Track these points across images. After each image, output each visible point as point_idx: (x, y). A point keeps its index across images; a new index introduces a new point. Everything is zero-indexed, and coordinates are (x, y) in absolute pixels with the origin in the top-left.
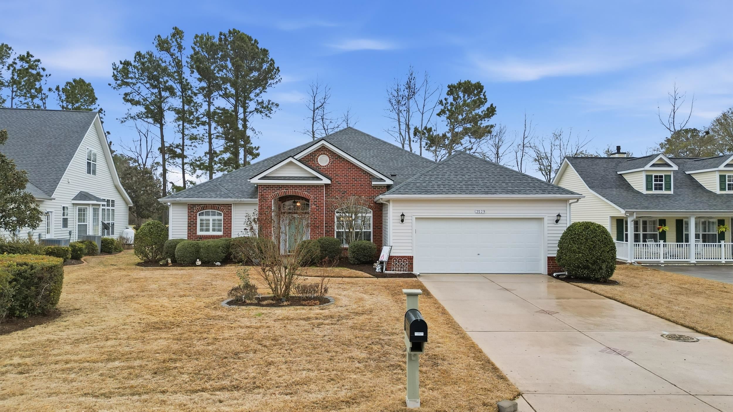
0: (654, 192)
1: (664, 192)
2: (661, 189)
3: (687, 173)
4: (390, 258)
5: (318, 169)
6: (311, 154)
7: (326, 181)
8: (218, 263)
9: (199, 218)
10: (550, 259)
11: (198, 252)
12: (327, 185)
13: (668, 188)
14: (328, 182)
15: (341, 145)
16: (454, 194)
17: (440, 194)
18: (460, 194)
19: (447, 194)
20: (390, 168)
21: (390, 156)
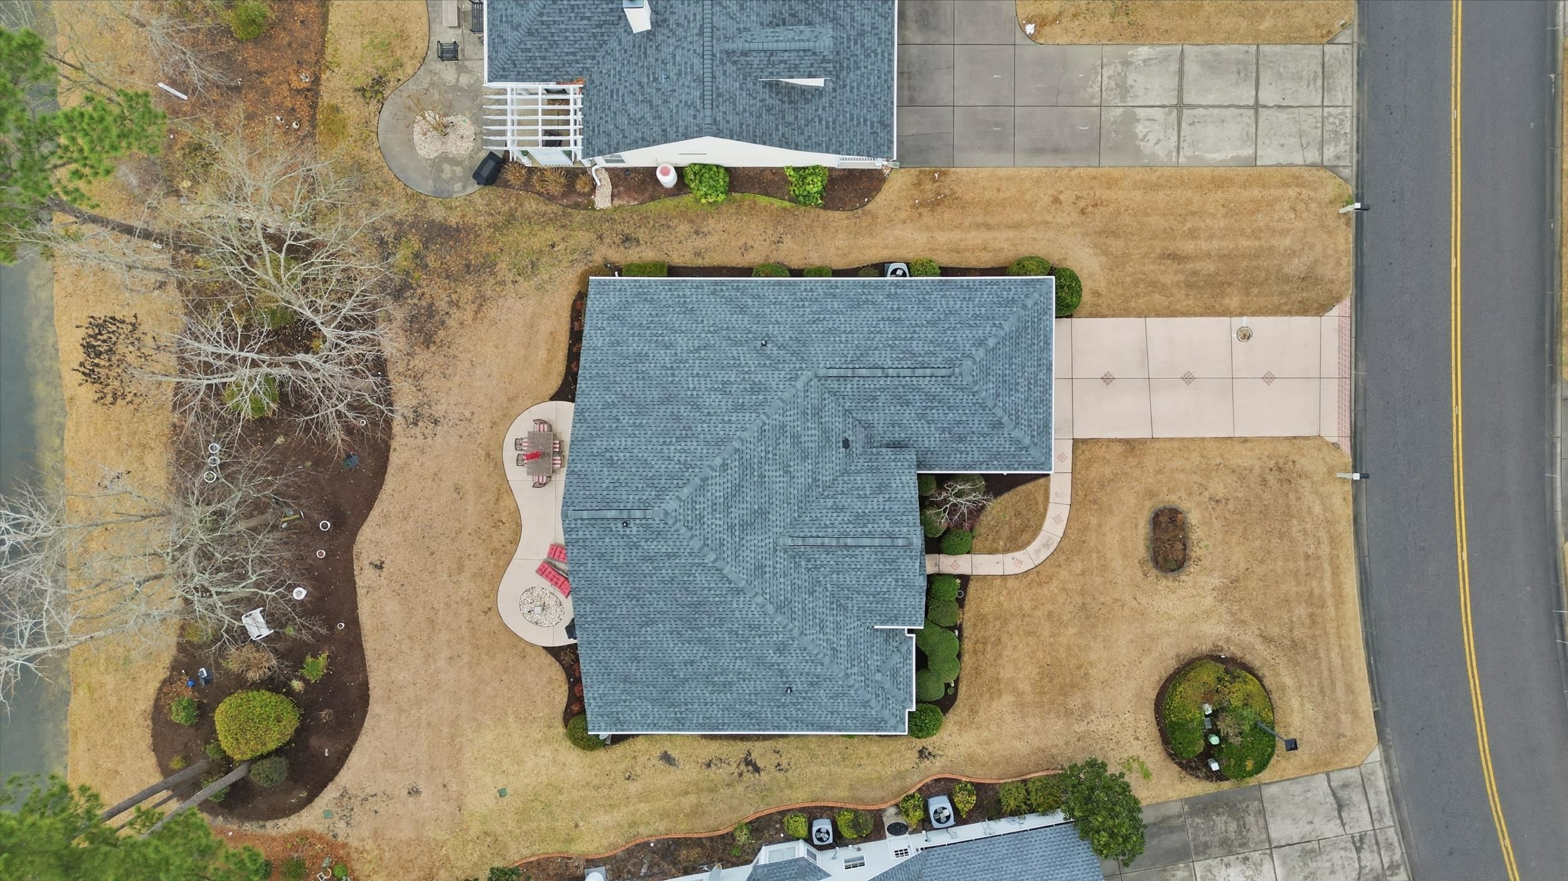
15: (745, 526)
16: (1050, 401)
17: (1050, 414)
18: (1050, 395)
19: (1050, 408)
20: (824, 447)
21: (786, 446)
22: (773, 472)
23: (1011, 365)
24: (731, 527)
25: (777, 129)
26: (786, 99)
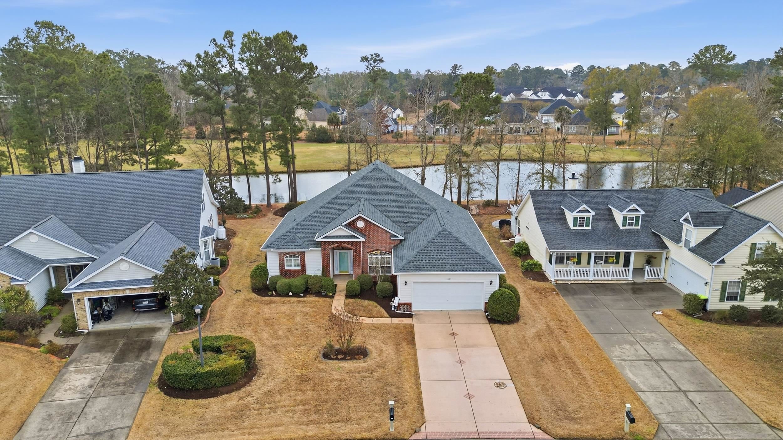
0: (578, 228)
1: (585, 228)
2: (583, 226)
3: (609, 206)
4: (399, 304)
5: (356, 230)
6: (352, 221)
7: (362, 239)
8: (302, 295)
9: (285, 259)
10: (486, 303)
11: (290, 287)
12: (363, 241)
13: (588, 225)
14: (364, 240)
15: (371, 189)
16: (434, 271)
17: (427, 271)
18: (437, 271)
19: (430, 271)
20: (404, 214)
21: (404, 201)
22: (392, 197)
23: (451, 250)
24: (371, 184)
25: (543, 214)
26: (559, 217)
